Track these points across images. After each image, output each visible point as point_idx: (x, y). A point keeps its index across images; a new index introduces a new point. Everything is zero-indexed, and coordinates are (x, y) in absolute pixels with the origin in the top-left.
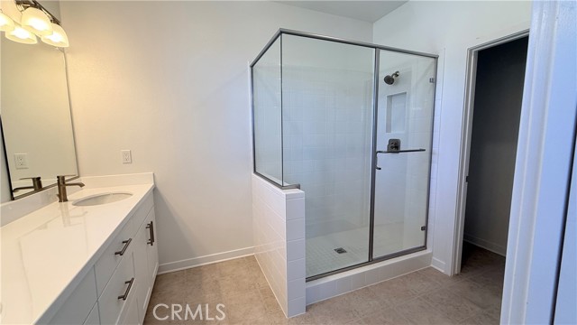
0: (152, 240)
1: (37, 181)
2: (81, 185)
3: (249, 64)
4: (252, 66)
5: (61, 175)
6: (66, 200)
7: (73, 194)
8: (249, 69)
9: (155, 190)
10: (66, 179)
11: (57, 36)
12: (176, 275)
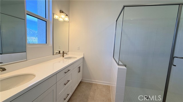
0: (79, 71)
1: (60, 51)
2: (67, 54)
3: (116, 20)
4: (117, 21)
5: (63, 51)
6: (64, 57)
7: (65, 56)
8: (115, 22)
9: (83, 58)
10: (64, 52)
11: (67, 19)
12: (86, 83)
